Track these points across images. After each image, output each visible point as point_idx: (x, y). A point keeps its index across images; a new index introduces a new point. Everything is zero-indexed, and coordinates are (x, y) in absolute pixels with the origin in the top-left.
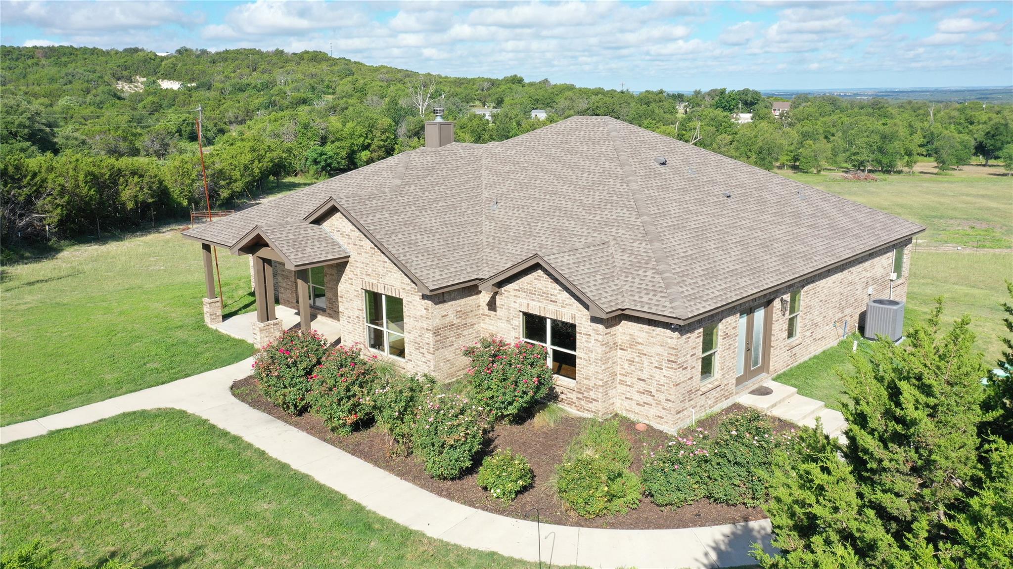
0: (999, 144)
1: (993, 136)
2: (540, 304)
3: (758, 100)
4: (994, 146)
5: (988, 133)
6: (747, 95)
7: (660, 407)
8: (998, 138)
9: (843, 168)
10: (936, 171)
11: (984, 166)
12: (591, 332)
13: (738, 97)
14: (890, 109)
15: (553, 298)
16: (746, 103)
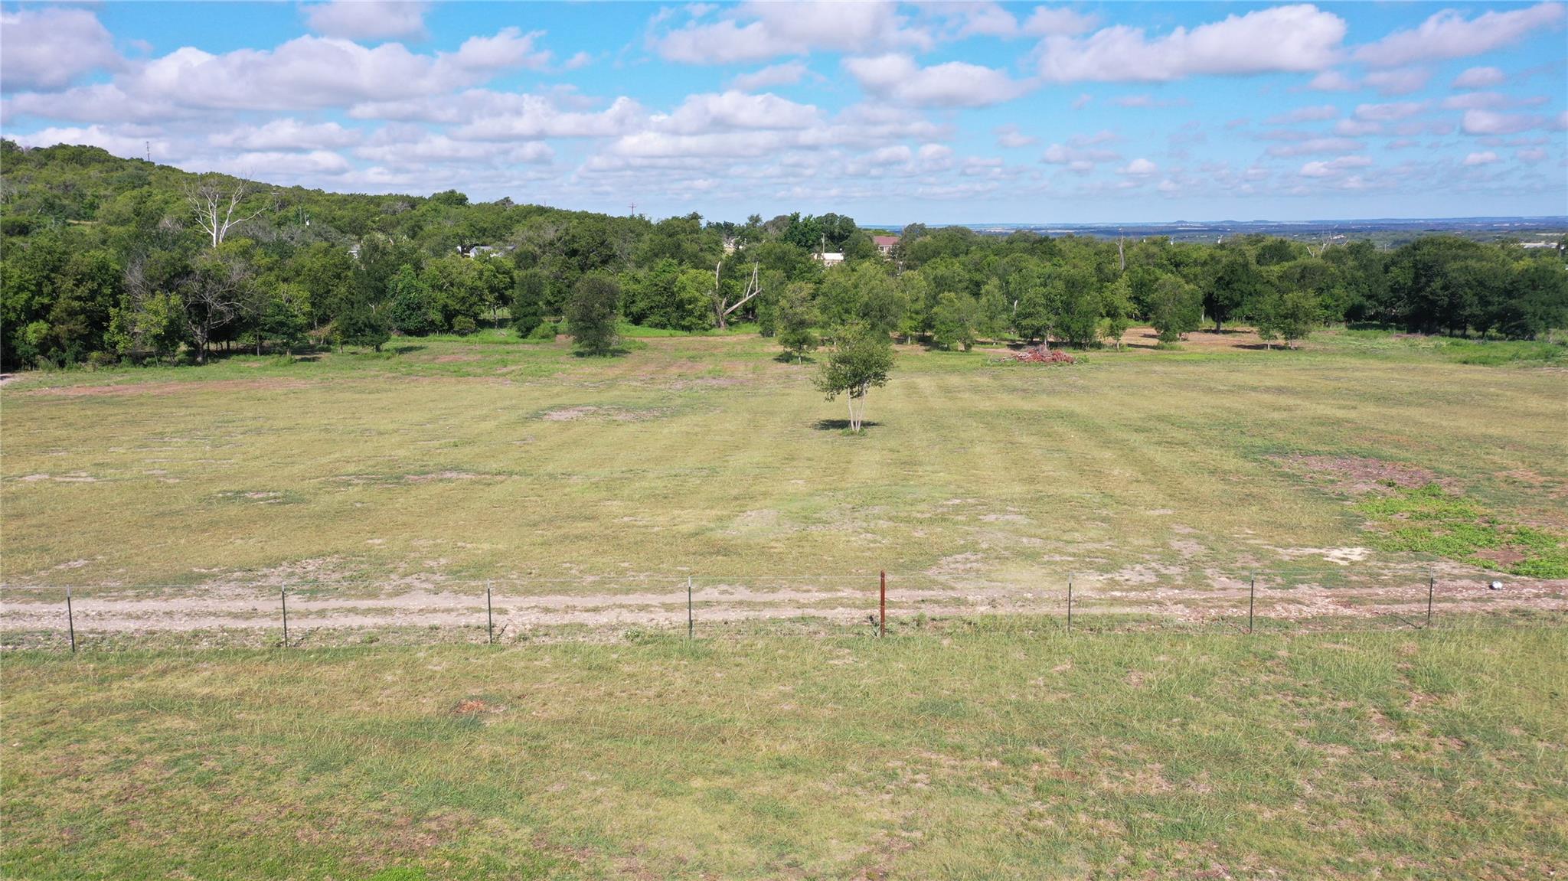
0: (1237, 297)
1: (1228, 283)
3: (850, 231)
4: (1231, 300)
5: (1221, 278)
8: (1235, 286)
9: (1006, 340)
10: (1154, 342)
11: (1215, 332)
13: (819, 227)
16: (832, 237)
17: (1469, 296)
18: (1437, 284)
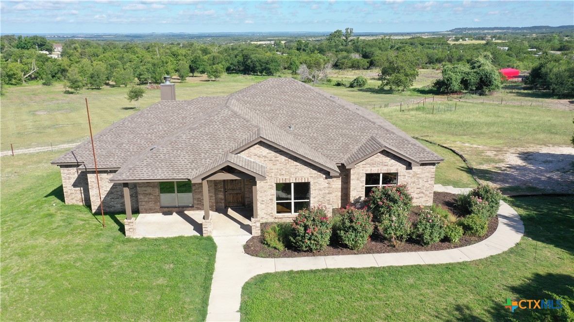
0: (198, 66)
1: (195, 62)
2: (378, 168)
3: (45, 43)
4: (196, 67)
5: (193, 61)
6: (37, 40)
7: (427, 197)
8: (198, 63)
10: (179, 81)
11: (192, 77)
12: (406, 174)
13: (32, 41)
14: (135, 48)
15: (386, 164)
17: (257, 64)
18: (249, 61)
